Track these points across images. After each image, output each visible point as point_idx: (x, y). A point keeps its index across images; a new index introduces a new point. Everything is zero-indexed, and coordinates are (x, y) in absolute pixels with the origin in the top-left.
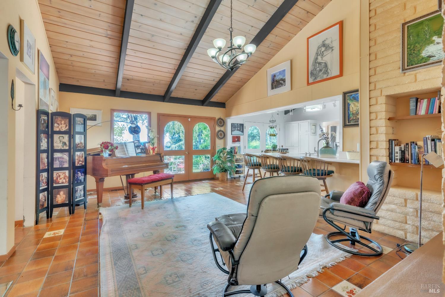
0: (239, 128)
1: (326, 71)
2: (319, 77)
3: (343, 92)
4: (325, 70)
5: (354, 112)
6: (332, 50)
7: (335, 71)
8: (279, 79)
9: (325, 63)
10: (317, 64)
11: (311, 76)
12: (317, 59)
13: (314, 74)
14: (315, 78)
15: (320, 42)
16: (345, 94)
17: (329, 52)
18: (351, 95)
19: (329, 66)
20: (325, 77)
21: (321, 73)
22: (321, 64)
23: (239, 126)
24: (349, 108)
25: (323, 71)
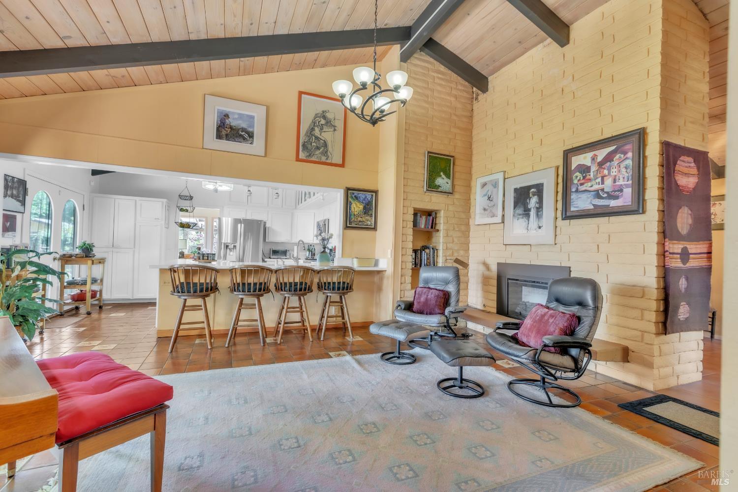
0: (15, 192)
1: (326, 153)
2: (316, 156)
3: (346, 187)
4: (323, 150)
5: (356, 213)
6: (335, 130)
7: (337, 158)
8: (239, 127)
9: (325, 142)
10: (314, 137)
11: (303, 150)
12: (313, 129)
13: (307, 148)
14: (310, 155)
15: (320, 111)
16: (348, 189)
17: (330, 130)
18: (353, 194)
19: (330, 149)
20: (323, 159)
21: (318, 152)
22: (319, 141)
23: (16, 185)
24: (350, 207)
25: (321, 150)
